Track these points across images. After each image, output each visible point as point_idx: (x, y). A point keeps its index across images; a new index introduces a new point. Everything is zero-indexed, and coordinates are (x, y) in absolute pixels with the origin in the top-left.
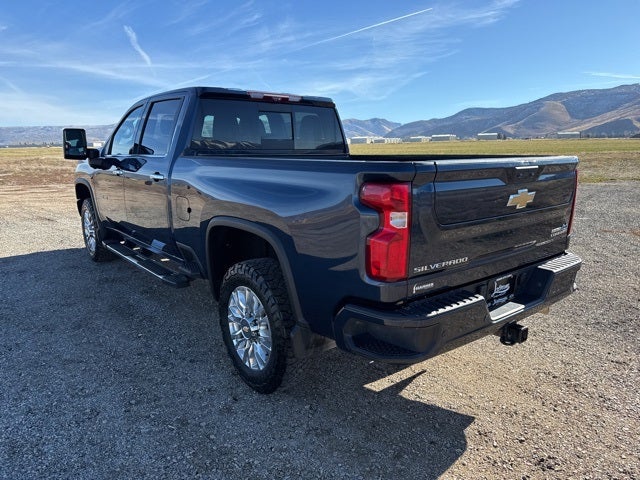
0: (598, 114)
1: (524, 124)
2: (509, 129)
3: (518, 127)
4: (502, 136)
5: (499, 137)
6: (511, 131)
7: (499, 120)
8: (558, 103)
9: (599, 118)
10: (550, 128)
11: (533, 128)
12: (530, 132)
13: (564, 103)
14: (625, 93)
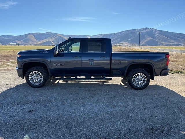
0: (43, 39)
1: (23, 41)
2: (19, 42)
3: (21, 42)
4: (18, 44)
5: (17, 45)
6: (20, 43)
7: (15, 40)
8: (32, 36)
9: (43, 40)
10: (31, 43)
11: (26, 42)
12: (25, 43)
13: (34, 36)
14: (48, 35)
